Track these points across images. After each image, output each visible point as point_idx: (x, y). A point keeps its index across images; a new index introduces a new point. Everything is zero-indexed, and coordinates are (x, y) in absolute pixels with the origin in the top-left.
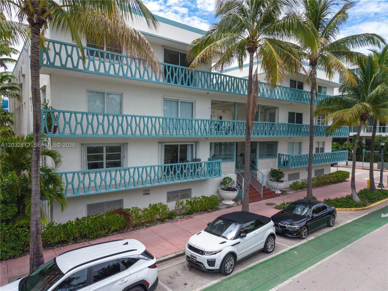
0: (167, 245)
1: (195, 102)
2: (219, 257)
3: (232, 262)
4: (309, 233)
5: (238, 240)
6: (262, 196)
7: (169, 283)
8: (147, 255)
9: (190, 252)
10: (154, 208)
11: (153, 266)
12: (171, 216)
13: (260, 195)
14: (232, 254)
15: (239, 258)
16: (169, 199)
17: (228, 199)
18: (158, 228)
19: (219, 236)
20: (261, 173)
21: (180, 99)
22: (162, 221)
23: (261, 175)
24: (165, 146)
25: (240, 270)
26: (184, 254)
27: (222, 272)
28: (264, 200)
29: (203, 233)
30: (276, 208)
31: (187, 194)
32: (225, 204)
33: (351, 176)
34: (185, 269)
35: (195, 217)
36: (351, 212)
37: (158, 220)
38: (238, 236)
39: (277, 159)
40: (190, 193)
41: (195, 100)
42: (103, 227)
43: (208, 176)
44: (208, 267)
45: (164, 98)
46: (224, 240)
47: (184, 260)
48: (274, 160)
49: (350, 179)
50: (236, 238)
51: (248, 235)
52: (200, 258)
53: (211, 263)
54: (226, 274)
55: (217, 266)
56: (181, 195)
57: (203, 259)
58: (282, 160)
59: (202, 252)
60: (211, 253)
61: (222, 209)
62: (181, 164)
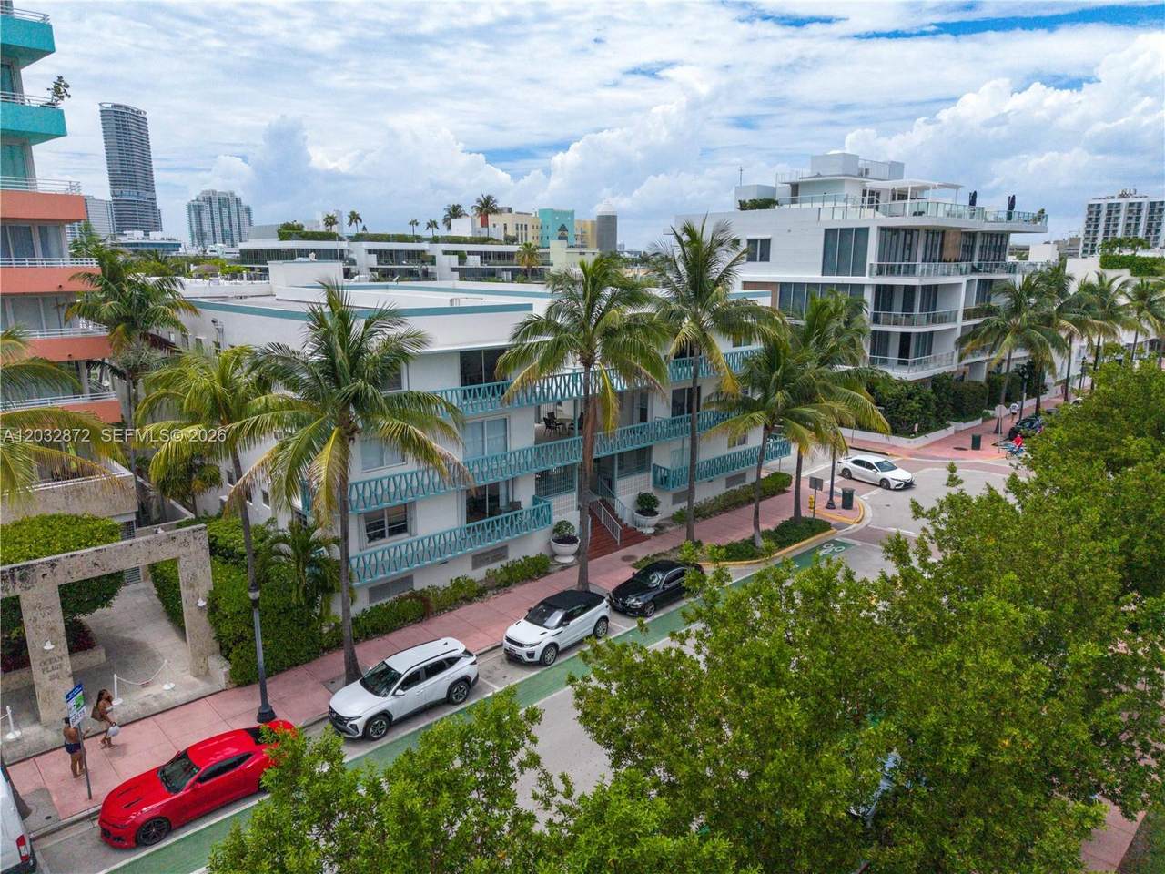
0: (481, 636)
1: (510, 416)
2: (538, 650)
3: (553, 652)
4: (656, 610)
5: (560, 629)
6: (617, 544)
7: (488, 677)
8: (468, 653)
9: (508, 645)
10: (457, 584)
11: (474, 663)
12: (481, 593)
13: (616, 542)
14: (553, 645)
15: (561, 648)
16: (475, 566)
17: (565, 555)
18: (465, 611)
19: (540, 625)
21: (486, 418)
22: (469, 600)
25: (562, 659)
26: (501, 645)
27: (542, 663)
28: (619, 551)
29: (523, 621)
30: (634, 566)
31: (502, 556)
32: (559, 563)
33: (794, 481)
34: (503, 662)
35: (514, 590)
36: (743, 567)
37: (463, 598)
38: (561, 624)
39: (651, 474)
40: (506, 555)
42: (398, 619)
43: (531, 528)
44: (527, 659)
46: (545, 630)
47: (501, 652)
48: (646, 475)
49: (792, 487)
50: (558, 627)
51: (571, 623)
52: (518, 650)
53: (531, 655)
54: (546, 665)
55: (537, 658)
56: (492, 558)
57: (522, 651)
58: (659, 476)
59: (521, 645)
60: (531, 645)
61: (553, 573)
62: (491, 519)
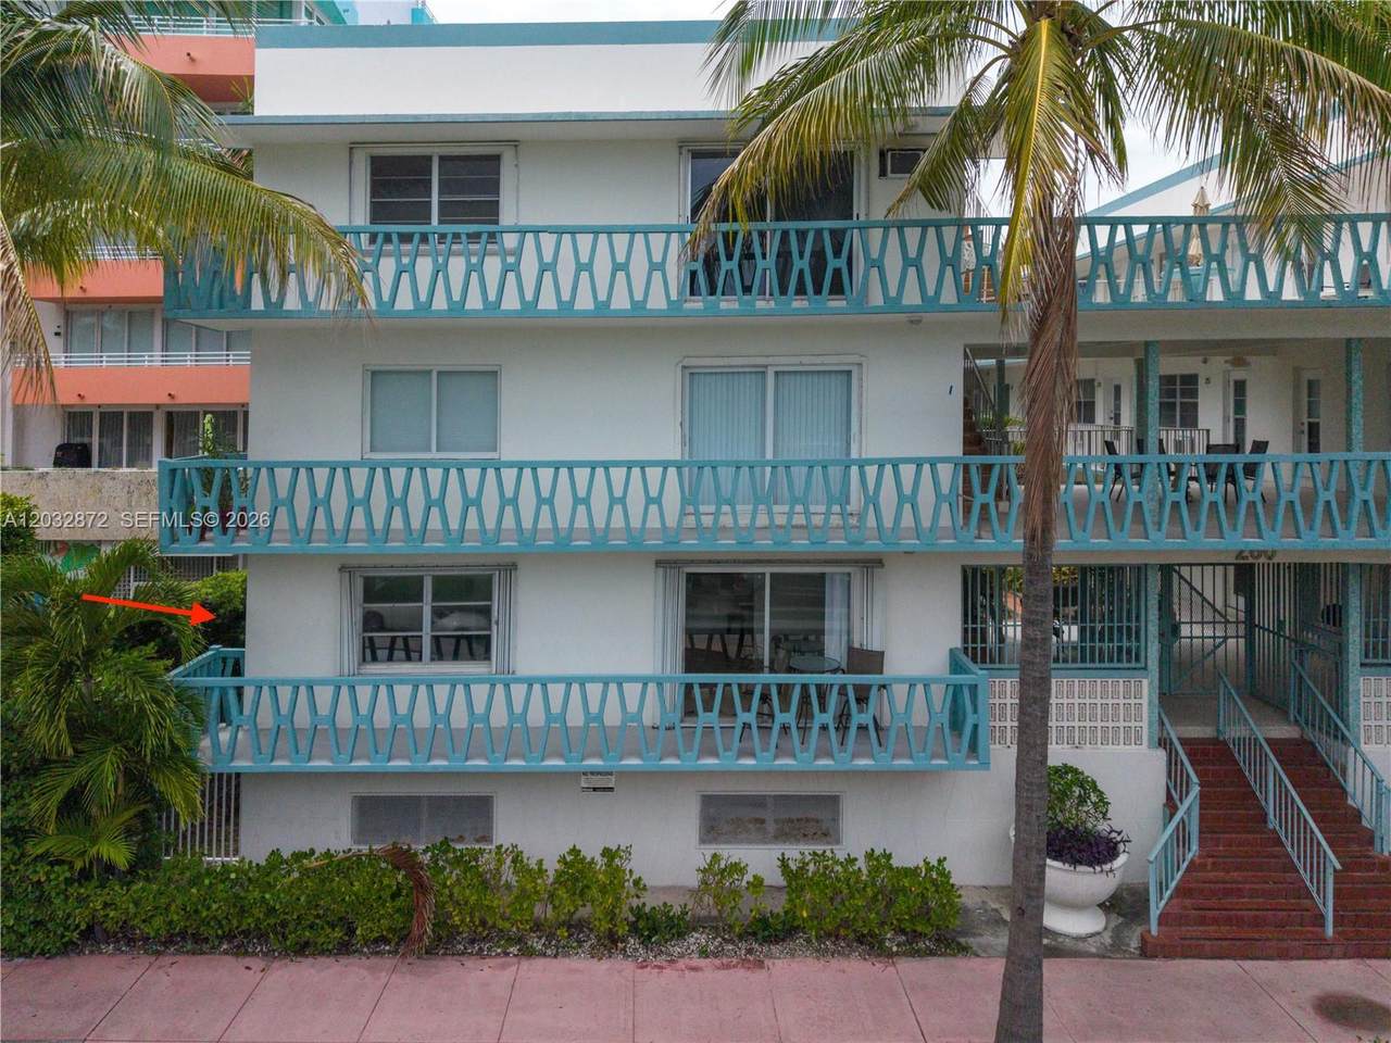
1: (860, 365)
6: (1330, 931)
13: (1319, 919)
16: (713, 828)
20: (1368, 771)
21: (770, 360)
23: (1368, 783)
24: (690, 576)
28: (1344, 963)
31: (817, 821)
40: (835, 820)
41: (856, 359)
43: (929, 752)
45: (684, 367)
56: (776, 821)
